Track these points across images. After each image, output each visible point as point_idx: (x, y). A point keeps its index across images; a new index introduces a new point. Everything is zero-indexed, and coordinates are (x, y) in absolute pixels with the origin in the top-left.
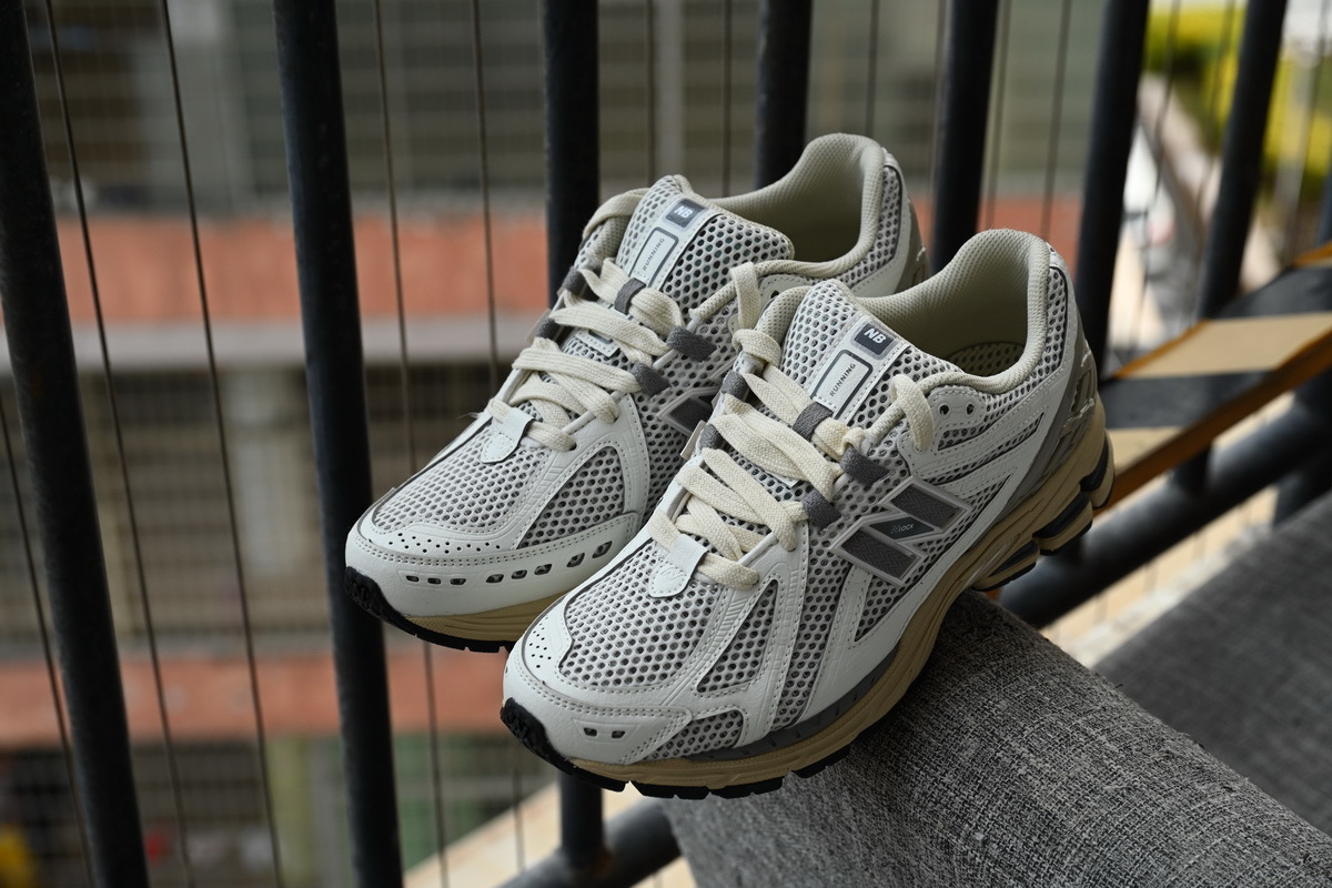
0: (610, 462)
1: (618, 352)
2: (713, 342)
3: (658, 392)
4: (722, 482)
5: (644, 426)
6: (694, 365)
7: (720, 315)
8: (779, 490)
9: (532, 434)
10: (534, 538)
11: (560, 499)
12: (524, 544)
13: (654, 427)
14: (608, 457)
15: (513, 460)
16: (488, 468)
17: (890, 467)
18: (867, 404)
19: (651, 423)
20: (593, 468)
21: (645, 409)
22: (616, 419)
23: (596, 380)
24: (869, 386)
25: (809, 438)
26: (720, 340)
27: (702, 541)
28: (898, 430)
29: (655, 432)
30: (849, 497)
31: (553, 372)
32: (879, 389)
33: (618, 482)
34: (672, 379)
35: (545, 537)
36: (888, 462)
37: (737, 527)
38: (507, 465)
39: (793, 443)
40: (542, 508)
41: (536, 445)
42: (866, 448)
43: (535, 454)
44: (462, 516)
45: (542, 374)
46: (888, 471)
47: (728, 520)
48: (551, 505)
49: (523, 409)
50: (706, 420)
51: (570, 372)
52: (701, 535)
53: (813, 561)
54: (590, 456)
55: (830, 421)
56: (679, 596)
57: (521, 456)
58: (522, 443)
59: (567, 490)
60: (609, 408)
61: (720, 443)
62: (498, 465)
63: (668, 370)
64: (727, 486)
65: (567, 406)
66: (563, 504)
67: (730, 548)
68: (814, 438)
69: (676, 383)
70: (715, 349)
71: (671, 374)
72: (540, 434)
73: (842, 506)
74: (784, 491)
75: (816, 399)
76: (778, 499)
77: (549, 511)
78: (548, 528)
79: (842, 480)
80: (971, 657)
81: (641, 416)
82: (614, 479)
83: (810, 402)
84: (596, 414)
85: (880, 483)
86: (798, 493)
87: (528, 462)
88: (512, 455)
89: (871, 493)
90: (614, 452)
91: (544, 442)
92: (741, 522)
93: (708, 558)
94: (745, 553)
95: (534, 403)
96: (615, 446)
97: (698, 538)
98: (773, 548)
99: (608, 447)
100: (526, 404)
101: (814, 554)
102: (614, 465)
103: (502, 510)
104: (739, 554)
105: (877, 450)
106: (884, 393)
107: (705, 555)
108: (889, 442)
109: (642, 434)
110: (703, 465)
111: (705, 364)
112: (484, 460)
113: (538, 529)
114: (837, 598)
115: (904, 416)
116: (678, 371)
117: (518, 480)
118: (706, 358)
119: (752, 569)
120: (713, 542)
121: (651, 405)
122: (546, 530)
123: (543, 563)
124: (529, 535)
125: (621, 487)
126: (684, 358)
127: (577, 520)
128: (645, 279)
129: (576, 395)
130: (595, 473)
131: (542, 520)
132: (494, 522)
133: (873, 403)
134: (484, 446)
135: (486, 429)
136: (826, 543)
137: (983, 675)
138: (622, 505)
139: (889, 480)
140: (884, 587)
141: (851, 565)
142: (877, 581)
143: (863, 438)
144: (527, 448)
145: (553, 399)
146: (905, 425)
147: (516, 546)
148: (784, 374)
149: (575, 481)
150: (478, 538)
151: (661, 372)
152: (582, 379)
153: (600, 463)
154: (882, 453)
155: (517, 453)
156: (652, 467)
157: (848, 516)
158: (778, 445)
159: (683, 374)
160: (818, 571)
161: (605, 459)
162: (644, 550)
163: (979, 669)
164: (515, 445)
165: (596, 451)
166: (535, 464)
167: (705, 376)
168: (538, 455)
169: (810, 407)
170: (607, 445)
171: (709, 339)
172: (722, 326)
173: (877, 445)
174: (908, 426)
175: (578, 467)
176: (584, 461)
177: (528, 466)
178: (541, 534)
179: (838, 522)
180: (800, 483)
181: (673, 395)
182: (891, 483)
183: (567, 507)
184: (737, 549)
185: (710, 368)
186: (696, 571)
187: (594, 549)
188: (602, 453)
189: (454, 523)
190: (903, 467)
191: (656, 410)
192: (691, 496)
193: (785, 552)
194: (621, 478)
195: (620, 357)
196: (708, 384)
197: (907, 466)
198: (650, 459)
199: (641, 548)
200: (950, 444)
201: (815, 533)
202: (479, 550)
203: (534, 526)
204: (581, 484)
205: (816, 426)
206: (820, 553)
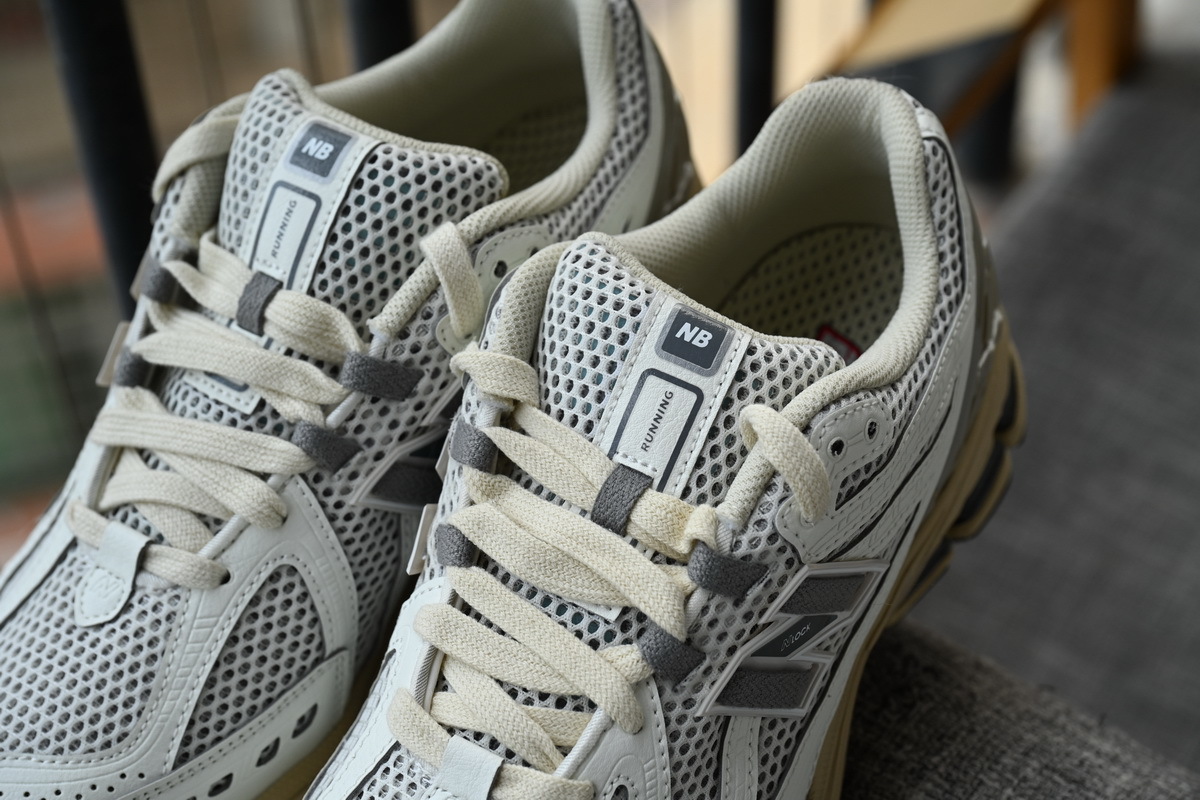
0: (290, 587)
1: (262, 404)
2: (417, 364)
3: (344, 463)
5: (332, 519)
6: (393, 407)
7: (419, 322)
8: (593, 627)
9: (153, 565)
10: (196, 743)
11: (224, 668)
12: (182, 759)
13: (348, 517)
14: (284, 581)
15: (132, 615)
16: (93, 635)
17: (767, 560)
18: (706, 455)
19: (342, 513)
20: (264, 604)
21: (328, 493)
22: (284, 520)
23: (240, 461)
24: (703, 425)
26: (426, 360)
27: (485, 740)
28: (772, 498)
29: (351, 525)
30: (712, 623)
31: (162, 451)
33: (308, 617)
34: (362, 438)
35: (213, 734)
36: (764, 554)
37: (537, 707)
38: (123, 626)
40: (197, 692)
41: (163, 584)
42: (726, 541)
43: (164, 599)
44: (70, 737)
46: (766, 567)
47: (522, 696)
48: (211, 682)
49: (124, 520)
51: (191, 451)
52: (482, 730)
53: (673, 736)
54: (256, 587)
55: (651, 495)
57: (142, 607)
58: (139, 583)
59: (230, 650)
60: (270, 506)
62: (108, 628)
64: (502, 633)
65: (198, 509)
66: (230, 674)
67: (538, 749)
68: (633, 531)
69: (370, 442)
70: (421, 375)
71: (359, 429)
72: (168, 565)
73: (705, 639)
75: (618, 458)
77: (210, 692)
78: (215, 719)
79: (698, 599)
81: (323, 505)
82: (302, 612)
83: (610, 466)
84: (251, 520)
85: (756, 590)
86: (625, 627)
87: (156, 616)
88: (127, 607)
89: (745, 607)
90: (293, 570)
91: (176, 581)
92: (543, 696)
93: (505, 773)
94: (564, 750)
95: (143, 510)
96: (292, 562)
97: (478, 736)
98: (608, 735)
99: (281, 567)
100: (129, 509)
101: (673, 725)
102: (297, 591)
103: (133, 709)
104: (555, 755)
105: (745, 539)
106: (730, 431)
107: (500, 770)
108: (760, 523)
109: (332, 534)
110: (454, 599)
111: (410, 403)
112: (83, 621)
113: (199, 726)
114: (717, 774)
116: (369, 422)
117: (146, 652)
118: (409, 393)
119: (583, 781)
120: (506, 742)
121: (337, 485)
122: (211, 723)
123: (217, 777)
124: (186, 741)
125: (315, 620)
126: (374, 401)
127: (257, 693)
128: (279, 272)
129: (210, 490)
130: (270, 611)
131: (203, 709)
132: (125, 735)
133: (714, 451)
134: (76, 591)
135: (71, 556)
136: (688, 703)
138: (321, 646)
139: (770, 581)
140: (780, 727)
141: (728, 719)
142: (767, 722)
143: (717, 522)
144: (149, 590)
145: (174, 501)
146: (780, 488)
147: (169, 766)
148: (551, 420)
149: (240, 633)
150: (104, 770)
151: (342, 430)
152: (213, 461)
153: (275, 592)
154: (754, 543)
155: (135, 601)
156: (356, 576)
157: (717, 652)
158: (577, 555)
159: (378, 425)
160: (684, 750)
161: (280, 585)
162: (390, 763)
164: (128, 589)
165: (264, 576)
166: (168, 618)
167: (413, 420)
168: (170, 600)
169: (613, 476)
170: (279, 563)
171: (409, 362)
172: (426, 339)
173: (743, 532)
175: (241, 608)
176: (248, 598)
177: (158, 622)
178: (205, 732)
179: (702, 668)
180: (625, 610)
181: (369, 463)
182: (775, 583)
183: (237, 678)
184: (549, 748)
185: (419, 406)
187: (293, 725)
188: (274, 577)
189: (60, 751)
190: (788, 554)
191: (346, 491)
193: (630, 737)
194: (313, 607)
195: (266, 412)
196: (421, 431)
197: (794, 550)
198: (351, 564)
199: (386, 758)
200: (851, 494)
201: (668, 691)
202: (111, 789)
203: (192, 723)
204: (250, 634)
205: (631, 510)
206: (681, 719)
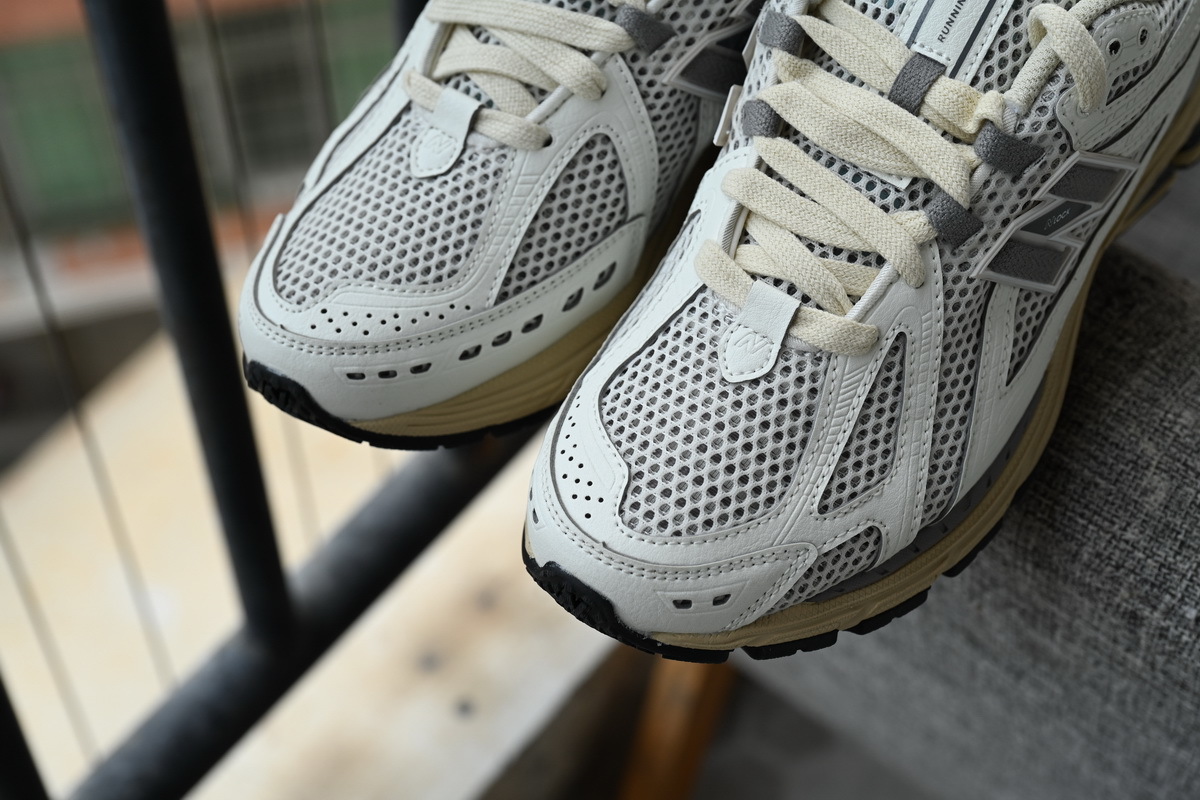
4: (791, 187)
25: (916, 111)
32: (1010, 23)
39: (898, 124)
45: (473, 29)
50: (741, 83)
56: (769, 377)
61: (781, 128)
63: (670, 11)
74: (892, 196)
76: (885, 209)
80: (1122, 346)
115: (1059, 64)
137: (1147, 373)
163: (1137, 363)
174: (1069, 79)
186: (787, 335)
192: (750, 213)
